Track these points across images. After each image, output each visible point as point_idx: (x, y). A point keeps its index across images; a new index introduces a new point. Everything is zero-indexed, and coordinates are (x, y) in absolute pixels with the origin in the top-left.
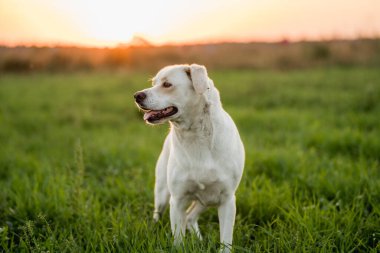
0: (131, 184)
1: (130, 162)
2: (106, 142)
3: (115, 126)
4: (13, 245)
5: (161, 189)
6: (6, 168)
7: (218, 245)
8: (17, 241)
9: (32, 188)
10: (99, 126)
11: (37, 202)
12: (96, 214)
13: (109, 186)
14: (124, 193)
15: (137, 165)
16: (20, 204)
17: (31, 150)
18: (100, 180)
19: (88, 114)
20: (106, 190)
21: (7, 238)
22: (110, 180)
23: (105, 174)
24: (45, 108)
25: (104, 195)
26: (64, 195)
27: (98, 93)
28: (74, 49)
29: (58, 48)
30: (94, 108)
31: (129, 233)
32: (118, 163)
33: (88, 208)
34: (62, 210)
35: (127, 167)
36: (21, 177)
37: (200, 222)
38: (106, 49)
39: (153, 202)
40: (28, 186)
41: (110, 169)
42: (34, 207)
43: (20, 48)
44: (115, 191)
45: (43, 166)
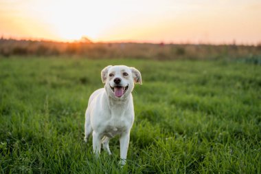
0: (75, 121)
1: (75, 108)
2: (63, 96)
3: (68, 87)
4: (9, 152)
5: (88, 125)
6: (9, 108)
7: (118, 159)
8: (11, 151)
9: (22, 121)
10: (61, 86)
11: (23, 129)
12: (55, 137)
13: (63, 121)
14: (70, 126)
15: (78, 110)
16: (15, 129)
17: (23, 98)
18: (58, 117)
19: (55, 80)
20: (60, 123)
21: (6, 149)
22: (64, 118)
23: (61, 114)
24: (33, 75)
25: (59, 126)
26: (38, 126)
27: (61, 68)
28: (51, 42)
29: (43, 41)
30: (58, 76)
31: (71, 149)
32: (69, 108)
33: (50, 134)
34: (36, 134)
35: (73, 112)
36: (16, 114)
37: (110, 145)
38: (68, 43)
39: (84, 131)
40: (20, 119)
41: (64, 111)
42: (22, 131)
43: (23, 41)
44: (66, 125)
45: (28, 108)
